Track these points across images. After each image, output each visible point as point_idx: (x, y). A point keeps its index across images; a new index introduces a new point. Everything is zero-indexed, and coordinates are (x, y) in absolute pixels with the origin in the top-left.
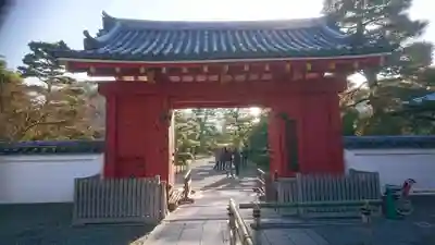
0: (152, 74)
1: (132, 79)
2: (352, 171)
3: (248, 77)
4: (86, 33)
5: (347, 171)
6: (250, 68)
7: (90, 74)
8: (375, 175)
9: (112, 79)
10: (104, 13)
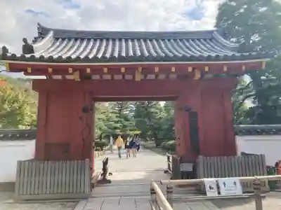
0: (77, 73)
1: (60, 77)
2: (243, 154)
3: (157, 76)
4: (25, 40)
5: (239, 154)
6: (160, 69)
7: (26, 73)
8: (262, 157)
9: (44, 77)
10: (39, 24)
